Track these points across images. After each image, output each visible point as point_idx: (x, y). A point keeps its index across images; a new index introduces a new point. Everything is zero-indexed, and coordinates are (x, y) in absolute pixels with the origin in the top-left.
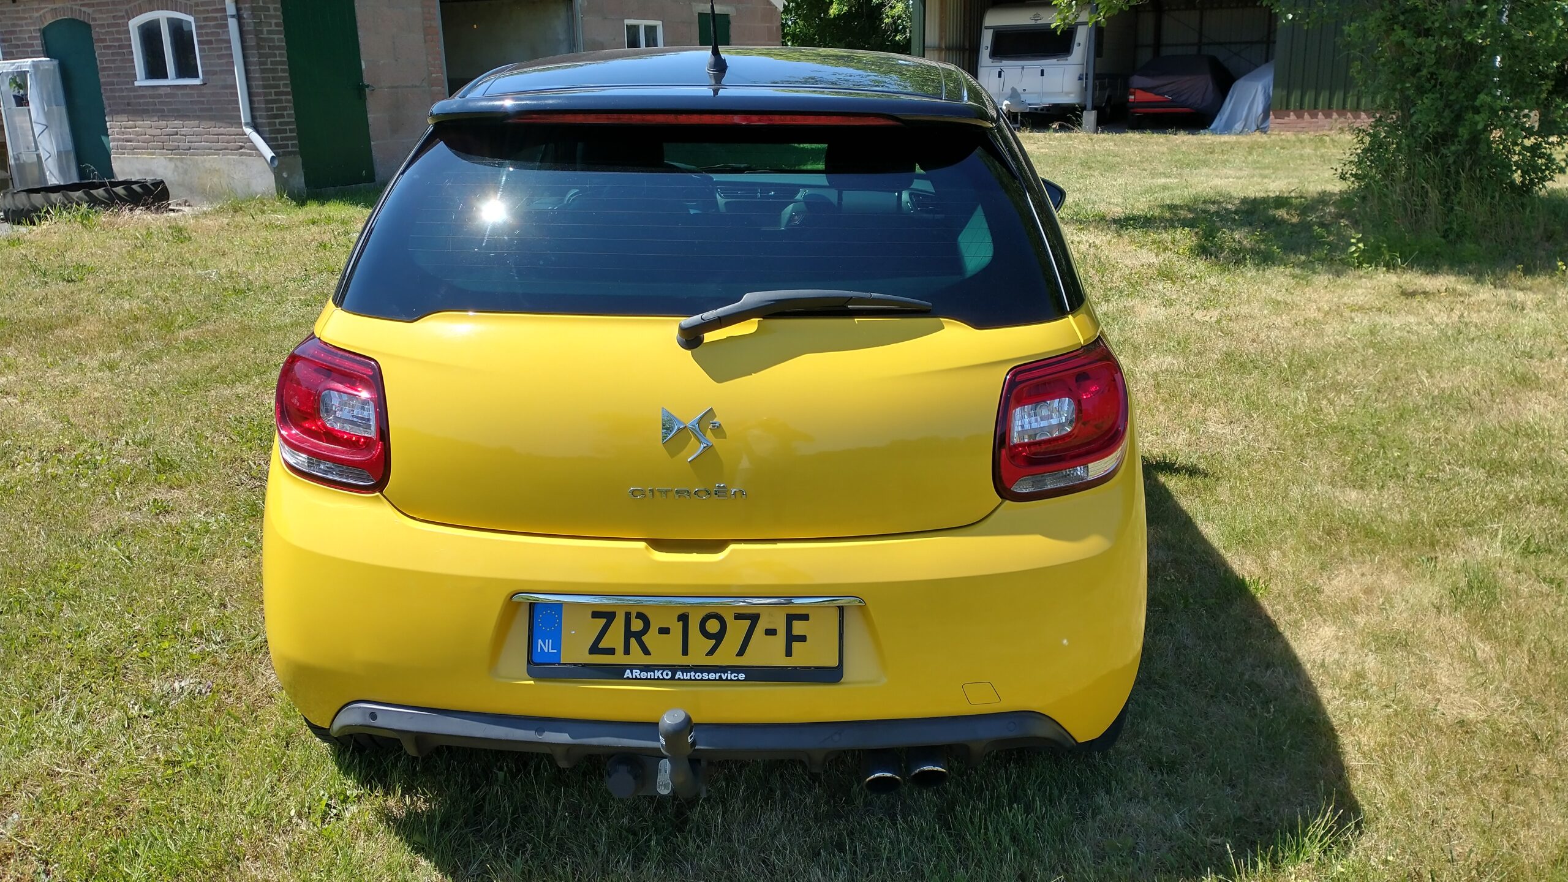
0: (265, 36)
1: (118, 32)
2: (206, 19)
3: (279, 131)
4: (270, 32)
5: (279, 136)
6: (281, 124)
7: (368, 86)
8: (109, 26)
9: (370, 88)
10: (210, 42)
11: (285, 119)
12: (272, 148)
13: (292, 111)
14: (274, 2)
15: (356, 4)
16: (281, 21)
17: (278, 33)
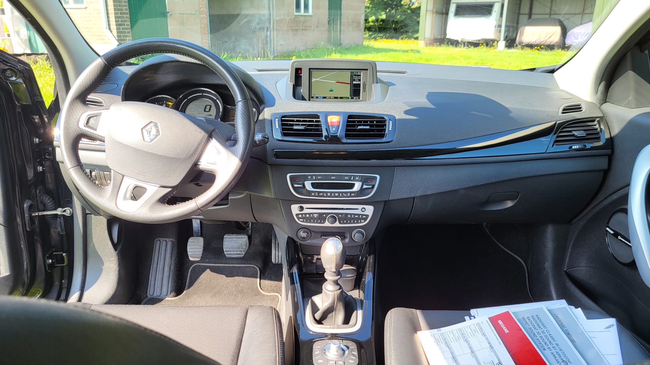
3: (122, 32)
5: (122, 35)
6: (123, 29)
7: (169, 12)
9: (170, 13)
11: (126, 27)
12: (118, 40)
13: (129, 23)
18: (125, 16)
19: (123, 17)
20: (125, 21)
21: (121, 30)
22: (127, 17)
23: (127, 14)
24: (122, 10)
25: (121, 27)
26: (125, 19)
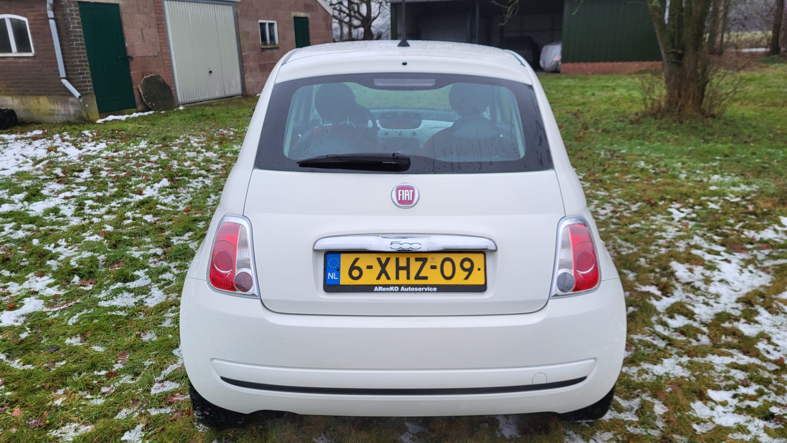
0: (71, 29)
2: (35, 19)
3: (82, 82)
4: (74, 27)
5: (83, 85)
6: (83, 78)
7: (130, 57)
11: (85, 75)
12: (79, 91)
13: (89, 71)
14: (76, 11)
15: (121, 12)
16: (80, 21)
17: (79, 28)
18: (84, 64)
19: (82, 66)
20: (85, 69)
21: (81, 79)
22: (86, 65)
23: (85, 61)
24: (80, 57)
25: (81, 76)
26: (84, 67)
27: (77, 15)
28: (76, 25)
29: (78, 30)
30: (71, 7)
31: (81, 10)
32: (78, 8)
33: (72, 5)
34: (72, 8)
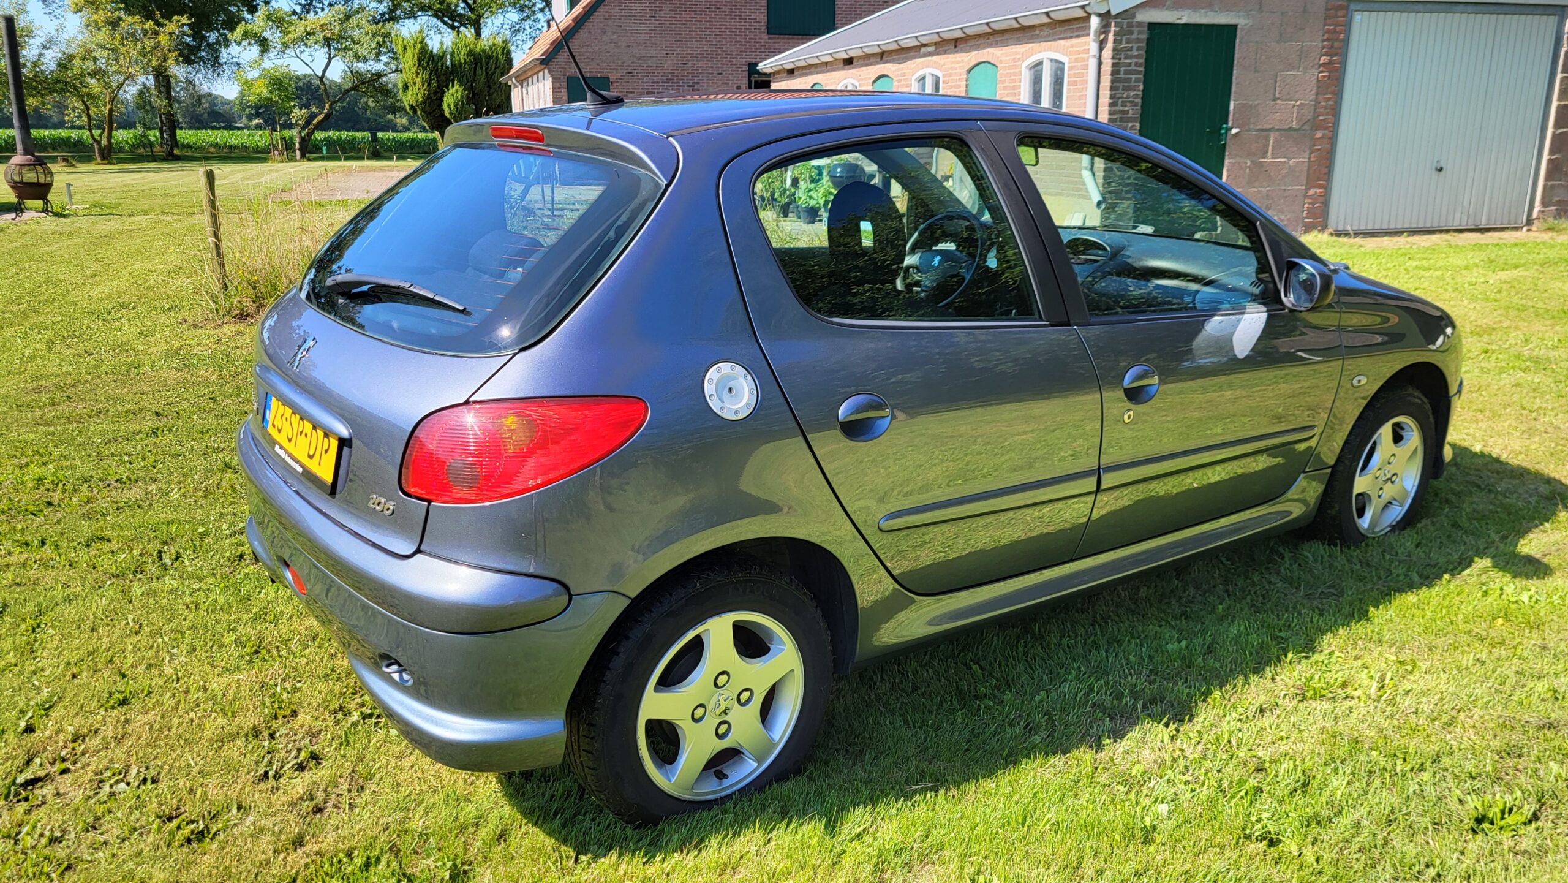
0: (1122, 76)
1: (1015, 74)
2: (1076, 60)
4: (1127, 72)
7: (1231, 129)
8: (1010, 68)
9: (1234, 131)
10: (1075, 83)
14: (1138, 40)
15: (1238, 41)
16: (1142, 61)
17: (1138, 72)
27: (1138, 49)
28: (1133, 67)
29: (1133, 77)
30: (1132, 33)
31: (1148, 39)
32: (1144, 36)
33: (1135, 30)
34: (1134, 36)
